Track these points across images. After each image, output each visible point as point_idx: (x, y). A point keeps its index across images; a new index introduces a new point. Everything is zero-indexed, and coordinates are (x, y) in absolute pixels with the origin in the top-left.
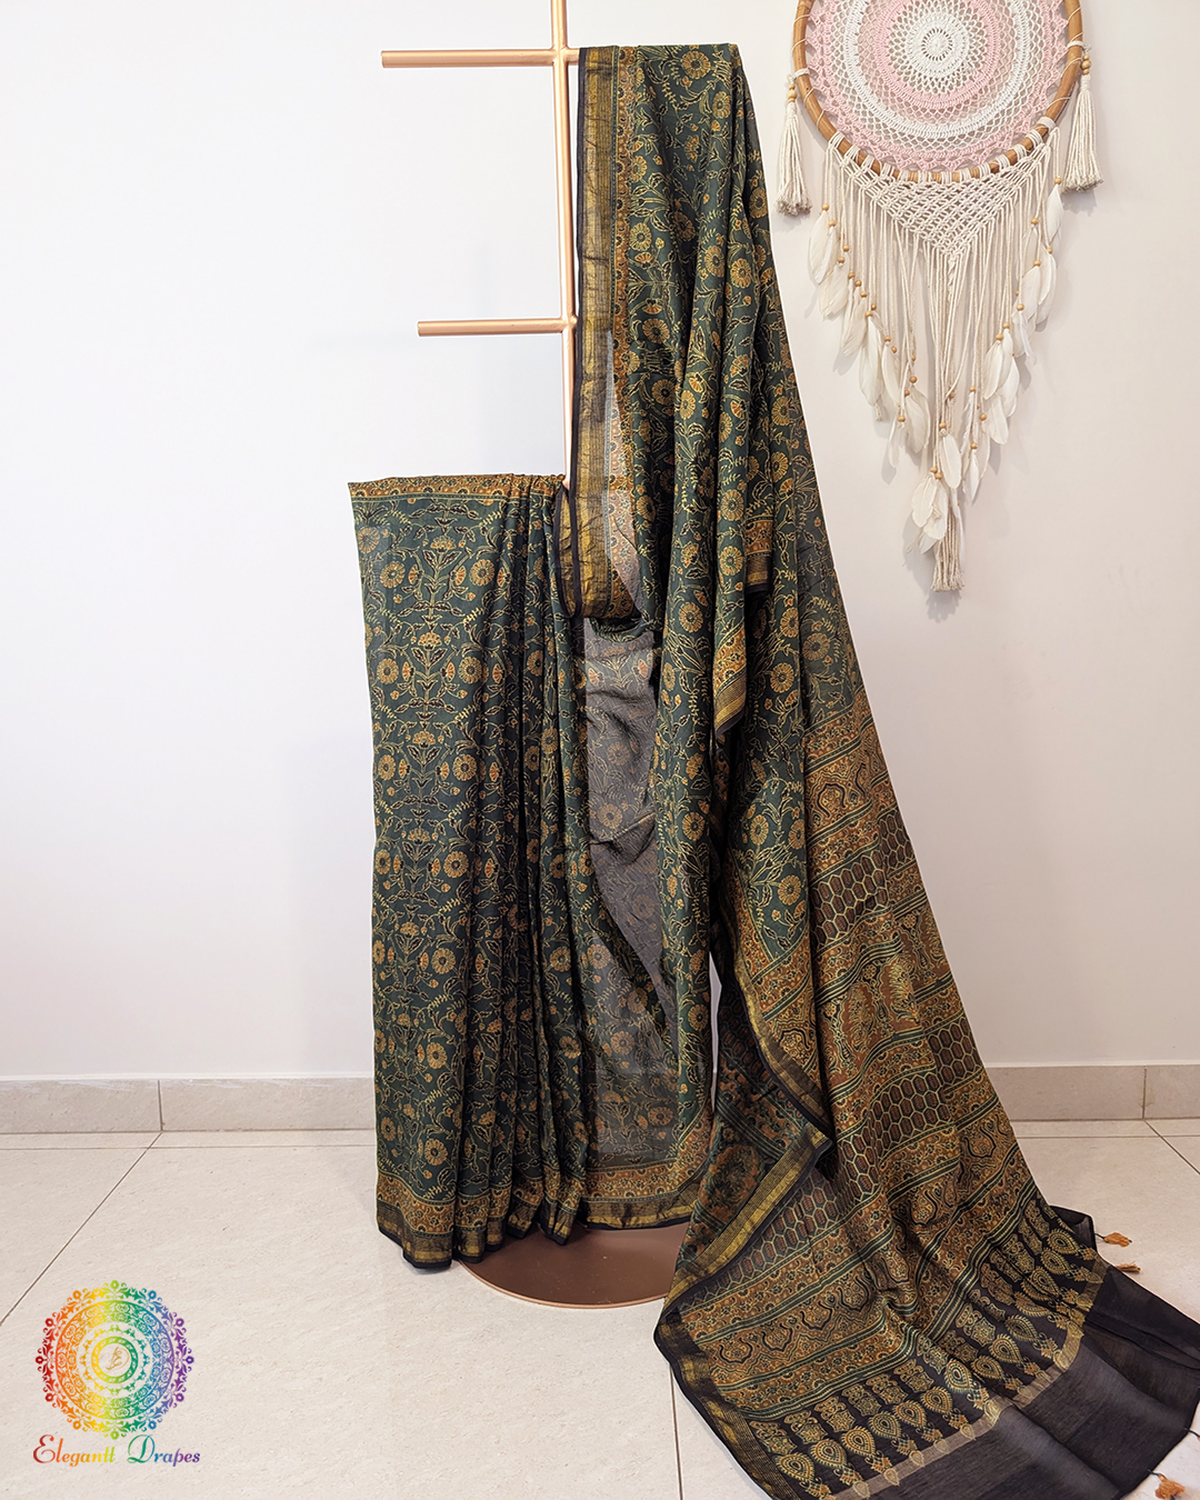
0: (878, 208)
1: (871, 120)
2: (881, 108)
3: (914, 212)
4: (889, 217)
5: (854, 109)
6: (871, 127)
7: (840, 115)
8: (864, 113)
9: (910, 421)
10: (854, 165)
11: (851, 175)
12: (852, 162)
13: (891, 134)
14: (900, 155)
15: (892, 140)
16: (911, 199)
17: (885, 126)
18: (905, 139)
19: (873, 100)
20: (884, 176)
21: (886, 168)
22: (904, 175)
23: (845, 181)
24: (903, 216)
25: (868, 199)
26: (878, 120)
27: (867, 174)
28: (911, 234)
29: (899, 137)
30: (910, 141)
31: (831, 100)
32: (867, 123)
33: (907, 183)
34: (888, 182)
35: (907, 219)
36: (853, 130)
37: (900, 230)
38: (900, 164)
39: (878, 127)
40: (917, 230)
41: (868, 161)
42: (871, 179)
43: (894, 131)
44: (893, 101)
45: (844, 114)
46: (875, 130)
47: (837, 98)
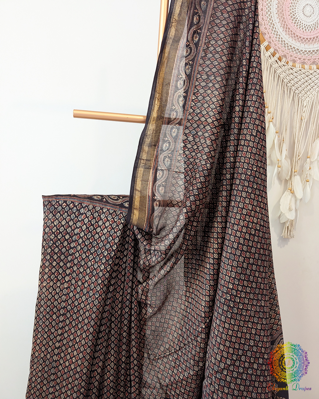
0: (279, 76)
1: (279, 38)
2: (284, 33)
3: (293, 80)
4: (283, 80)
5: (273, 32)
6: (279, 41)
7: (267, 34)
8: (277, 35)
9: (283, 167)
10: (271, 56)
11: (270, 60)
12: (271, 55)
13: (286, 45)
14: (289, 55)
15: (286, 48)
16: (292, 74)
17: (284, 42)
18: (292, 49)
19: (281, 29)
20: (283, 63)
21: (284, 60)
22: (291, 63)
23: (267, 62)
24: (289, 81)
25: (275, 72)
26: (282, 39)
27: (276, 61)
28: (290, 89)
29: (290, 47)
30: (293, 50)
31: (264, 26)
32: (277, 39)
33: (292, 67)
34: (284, 65)
35: (290, 82)
36: (271, 41)
37: (286, 86)
38: (289, 59)
39: (282, 41)
40: (293, 88)
41: (277, 55)
42: (278, 63)
43: (288, 44)
44: (289, 32)
45: (268, 33)
46: (280, 42)
47: (267, 26)
